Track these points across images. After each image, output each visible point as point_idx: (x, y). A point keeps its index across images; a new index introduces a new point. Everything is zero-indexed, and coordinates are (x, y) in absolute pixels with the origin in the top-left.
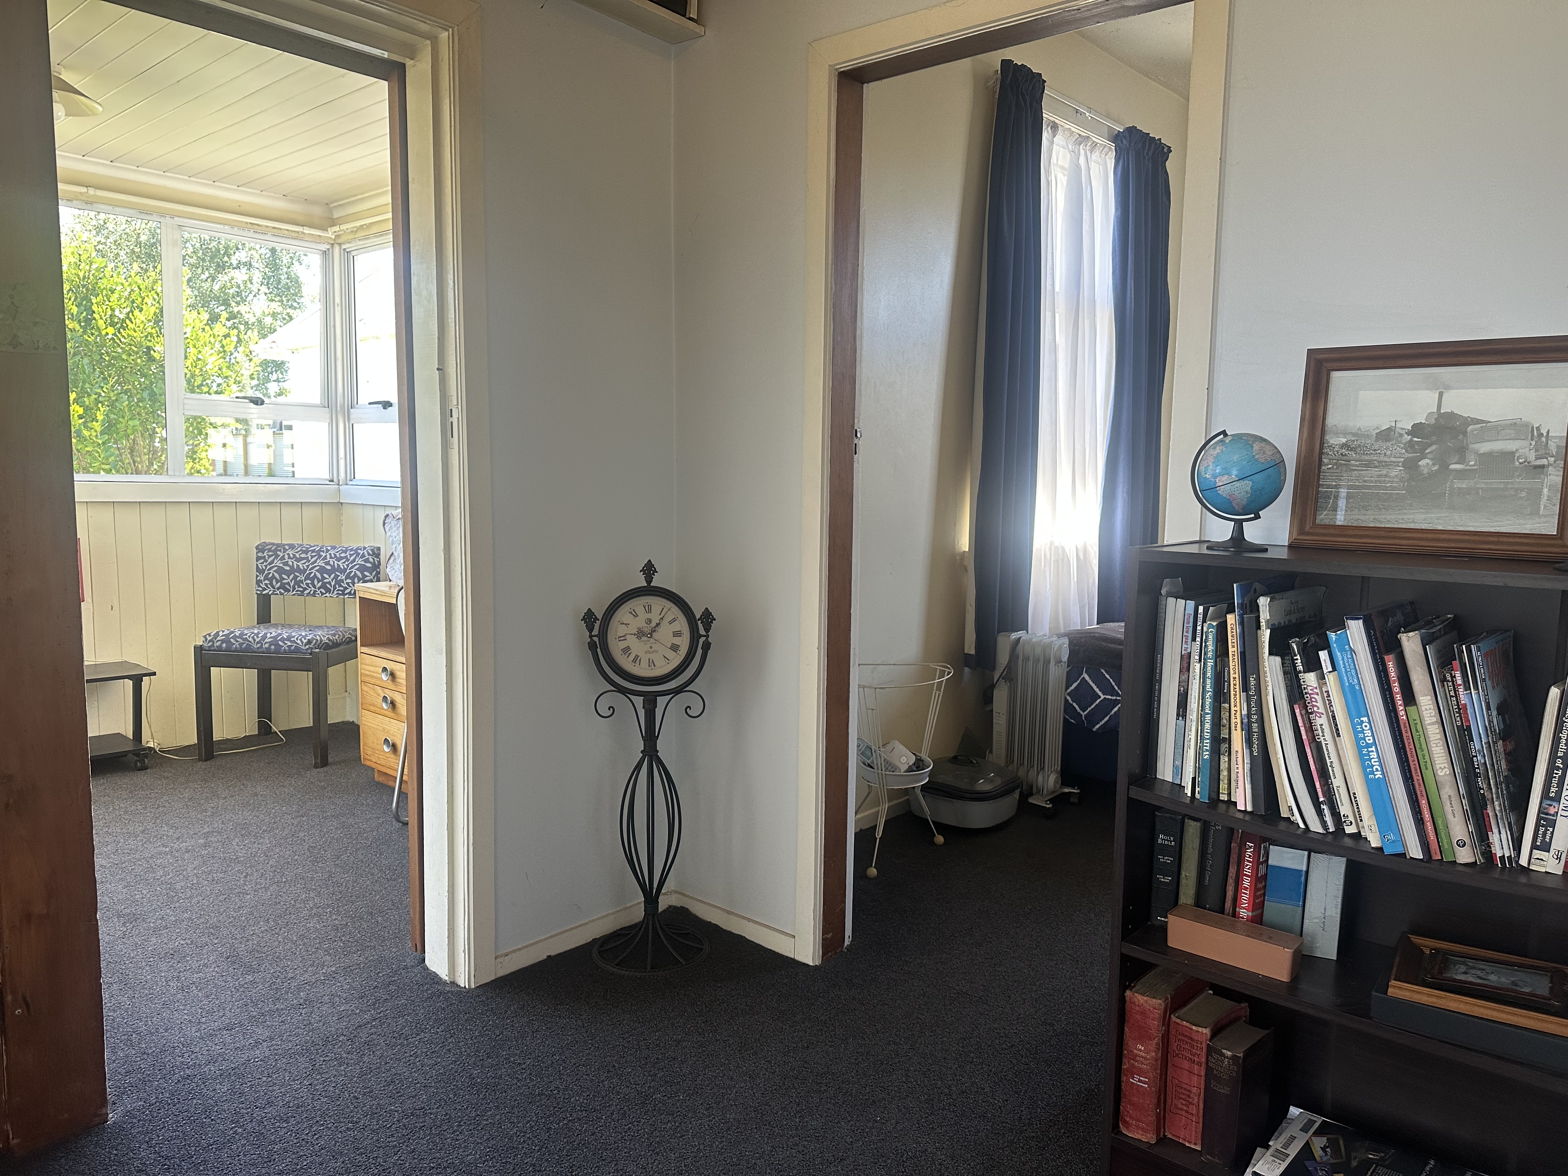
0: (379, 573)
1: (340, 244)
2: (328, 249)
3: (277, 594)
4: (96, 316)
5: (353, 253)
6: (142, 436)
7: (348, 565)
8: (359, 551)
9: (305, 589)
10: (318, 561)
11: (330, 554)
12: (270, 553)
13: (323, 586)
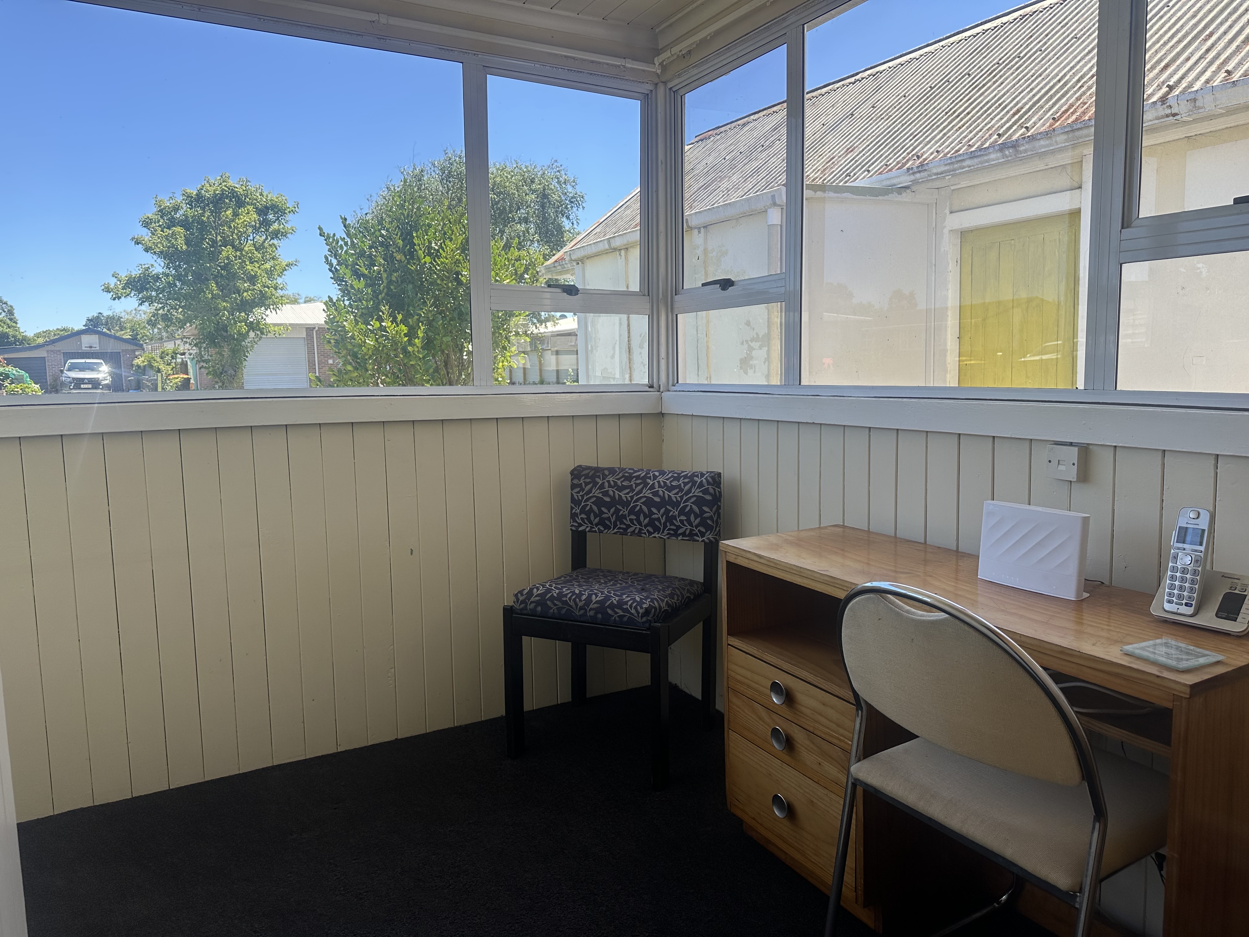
0: (719, 508)
1: (665, 83)
2: (651, 91)
3: (595, 532)
4: (416, 247)
5: (681, 92)
6: (453, 351)
7: (681, 497)
8: (696, 478)
9: (629, 526)
10: (644, 491)
11: (659, 482)
12: (588, 480)
13: (651, 523)
